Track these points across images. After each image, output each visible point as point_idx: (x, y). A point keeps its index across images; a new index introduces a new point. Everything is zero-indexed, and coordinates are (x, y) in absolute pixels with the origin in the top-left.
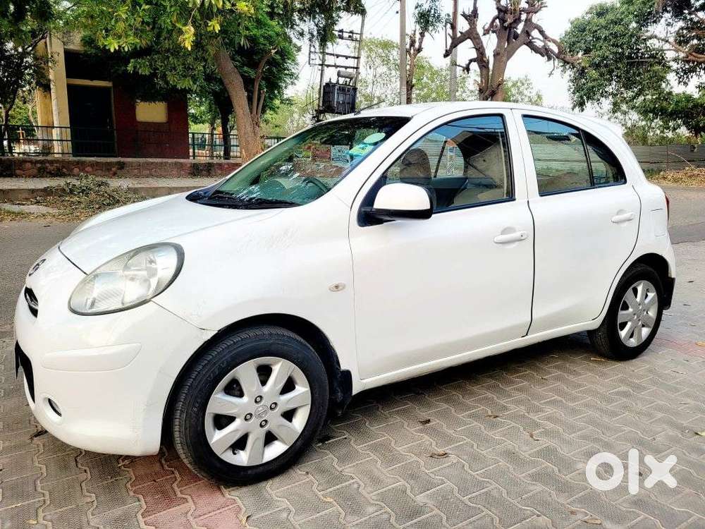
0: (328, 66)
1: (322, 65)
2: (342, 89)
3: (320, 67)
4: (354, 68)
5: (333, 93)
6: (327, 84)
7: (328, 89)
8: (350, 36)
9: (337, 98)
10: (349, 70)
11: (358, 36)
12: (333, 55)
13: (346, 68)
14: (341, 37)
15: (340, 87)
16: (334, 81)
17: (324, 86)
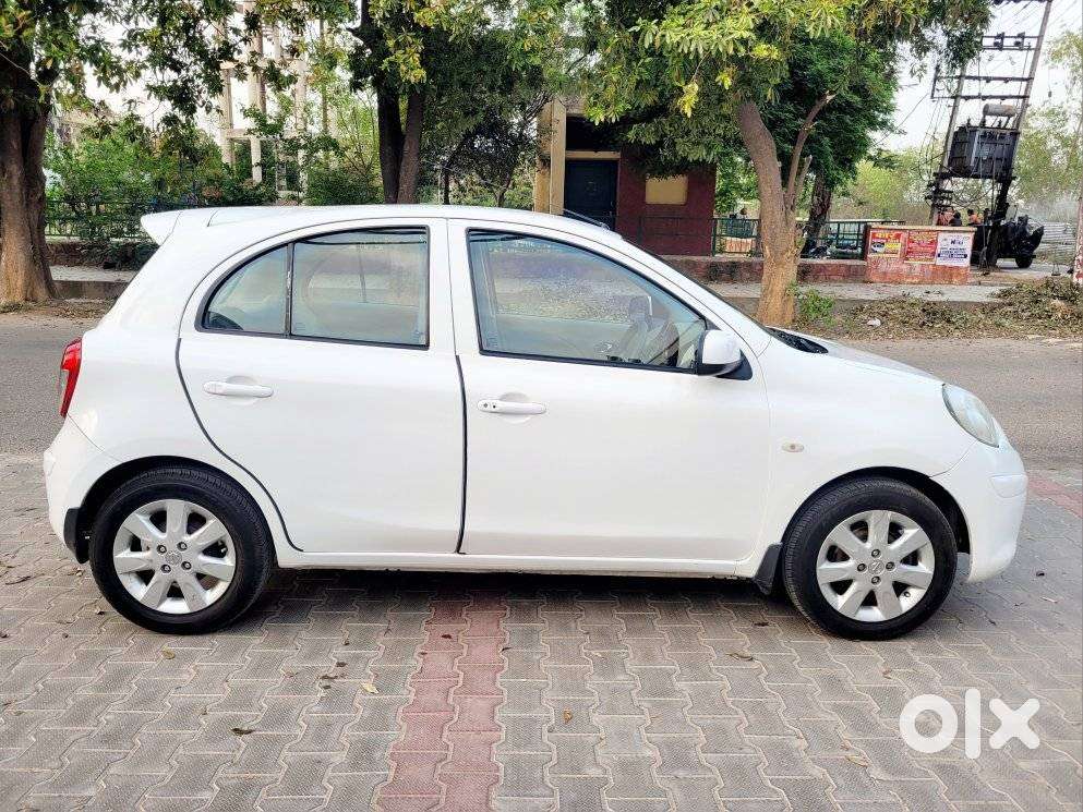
0: (967, 98)
1: (955, 97)
2: (990, 136)
3: (951, 102)
4: (1018, 97)
5: (971, 143)
6: (962, 129)
7: (961, 138)
8: (1017, 44)
9: (977, 151)
10: (1008, 102)
11: (1034, 43)
12: (978, 78)
13: (1003, 98)
14: (999, 46)
15: (985, 133)
16: (975, 122)
17: (956, 133)
